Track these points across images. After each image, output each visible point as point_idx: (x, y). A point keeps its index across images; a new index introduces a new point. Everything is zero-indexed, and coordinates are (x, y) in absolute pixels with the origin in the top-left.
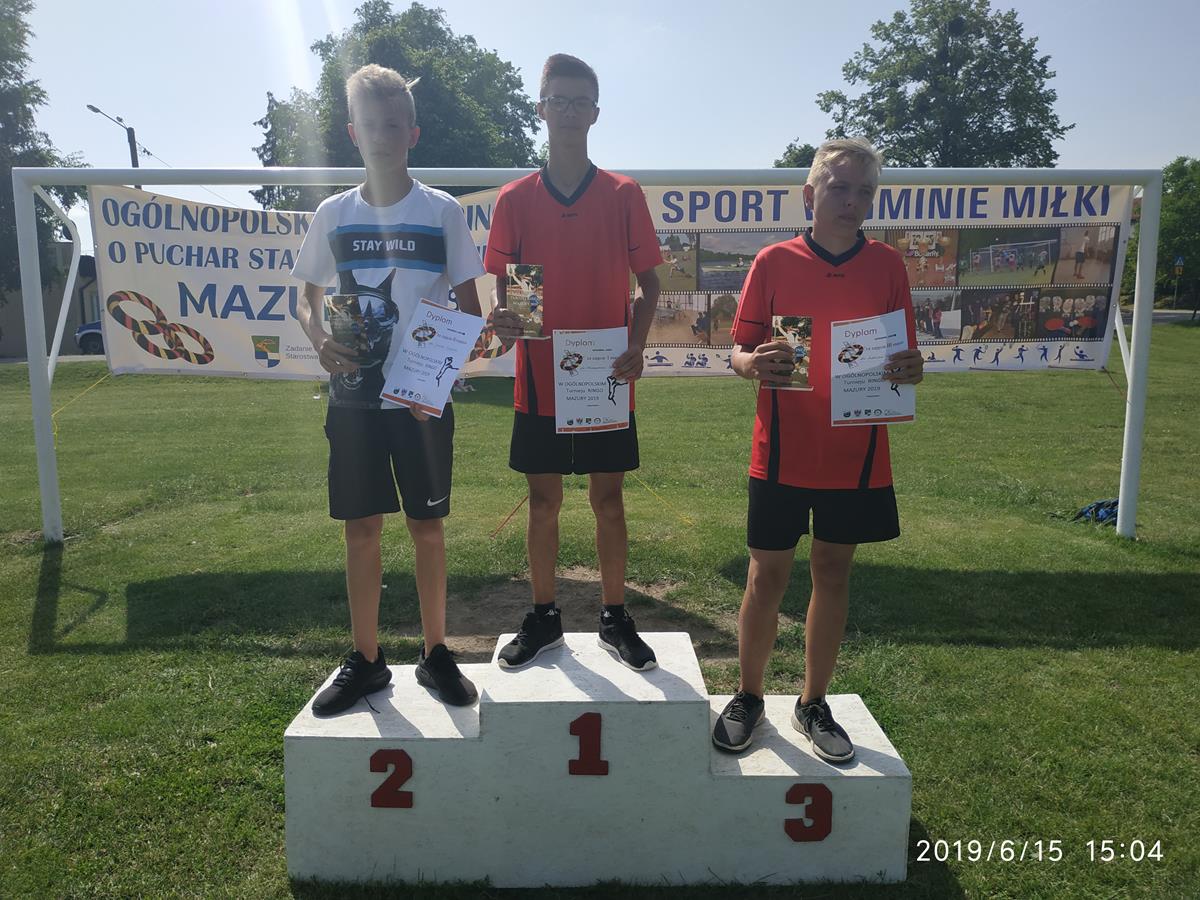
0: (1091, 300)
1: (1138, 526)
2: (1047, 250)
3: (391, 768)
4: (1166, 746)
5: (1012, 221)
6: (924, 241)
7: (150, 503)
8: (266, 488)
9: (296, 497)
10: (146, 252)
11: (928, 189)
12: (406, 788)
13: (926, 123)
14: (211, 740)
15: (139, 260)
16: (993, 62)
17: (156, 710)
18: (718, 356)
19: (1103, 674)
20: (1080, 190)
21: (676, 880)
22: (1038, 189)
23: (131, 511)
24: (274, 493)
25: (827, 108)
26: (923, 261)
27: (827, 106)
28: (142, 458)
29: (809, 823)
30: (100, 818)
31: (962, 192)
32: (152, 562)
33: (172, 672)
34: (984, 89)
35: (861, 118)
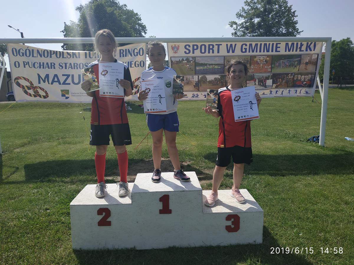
0: (310, 76)
1: (325, 143)
2: (297, 61)
3: (104, 214)
4: (336, 203)
5: (288, 53)
6: (262, 59)
7: (29, 143)
8: (65, 138)
9: (74, 140)
10: (27, 64)
11: (263, 43)
12: (109, 220)
13: (261, 31)
14: (48, 210)
15: (25, 67)
16: (280, 13)
17: (31, 201)
18: (202, 94)
19: (317, 184)
20: (308, 43)
21: (193, 245)
22: (295, 43)
23: (23, 145)
24: (68, 139)
25: (232, 26)
26: (261, 65)
27: (232, 25)
28: (27, 130)
29: (233, 226)
30: (13, 234)
31: (273, 44)
32: (30, 159)
33: (36, 191)
34: (277, 20)
35: (242, 29)
